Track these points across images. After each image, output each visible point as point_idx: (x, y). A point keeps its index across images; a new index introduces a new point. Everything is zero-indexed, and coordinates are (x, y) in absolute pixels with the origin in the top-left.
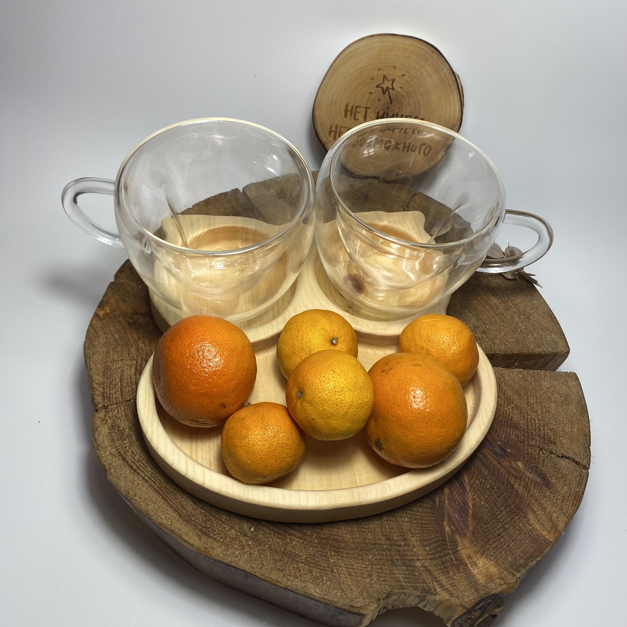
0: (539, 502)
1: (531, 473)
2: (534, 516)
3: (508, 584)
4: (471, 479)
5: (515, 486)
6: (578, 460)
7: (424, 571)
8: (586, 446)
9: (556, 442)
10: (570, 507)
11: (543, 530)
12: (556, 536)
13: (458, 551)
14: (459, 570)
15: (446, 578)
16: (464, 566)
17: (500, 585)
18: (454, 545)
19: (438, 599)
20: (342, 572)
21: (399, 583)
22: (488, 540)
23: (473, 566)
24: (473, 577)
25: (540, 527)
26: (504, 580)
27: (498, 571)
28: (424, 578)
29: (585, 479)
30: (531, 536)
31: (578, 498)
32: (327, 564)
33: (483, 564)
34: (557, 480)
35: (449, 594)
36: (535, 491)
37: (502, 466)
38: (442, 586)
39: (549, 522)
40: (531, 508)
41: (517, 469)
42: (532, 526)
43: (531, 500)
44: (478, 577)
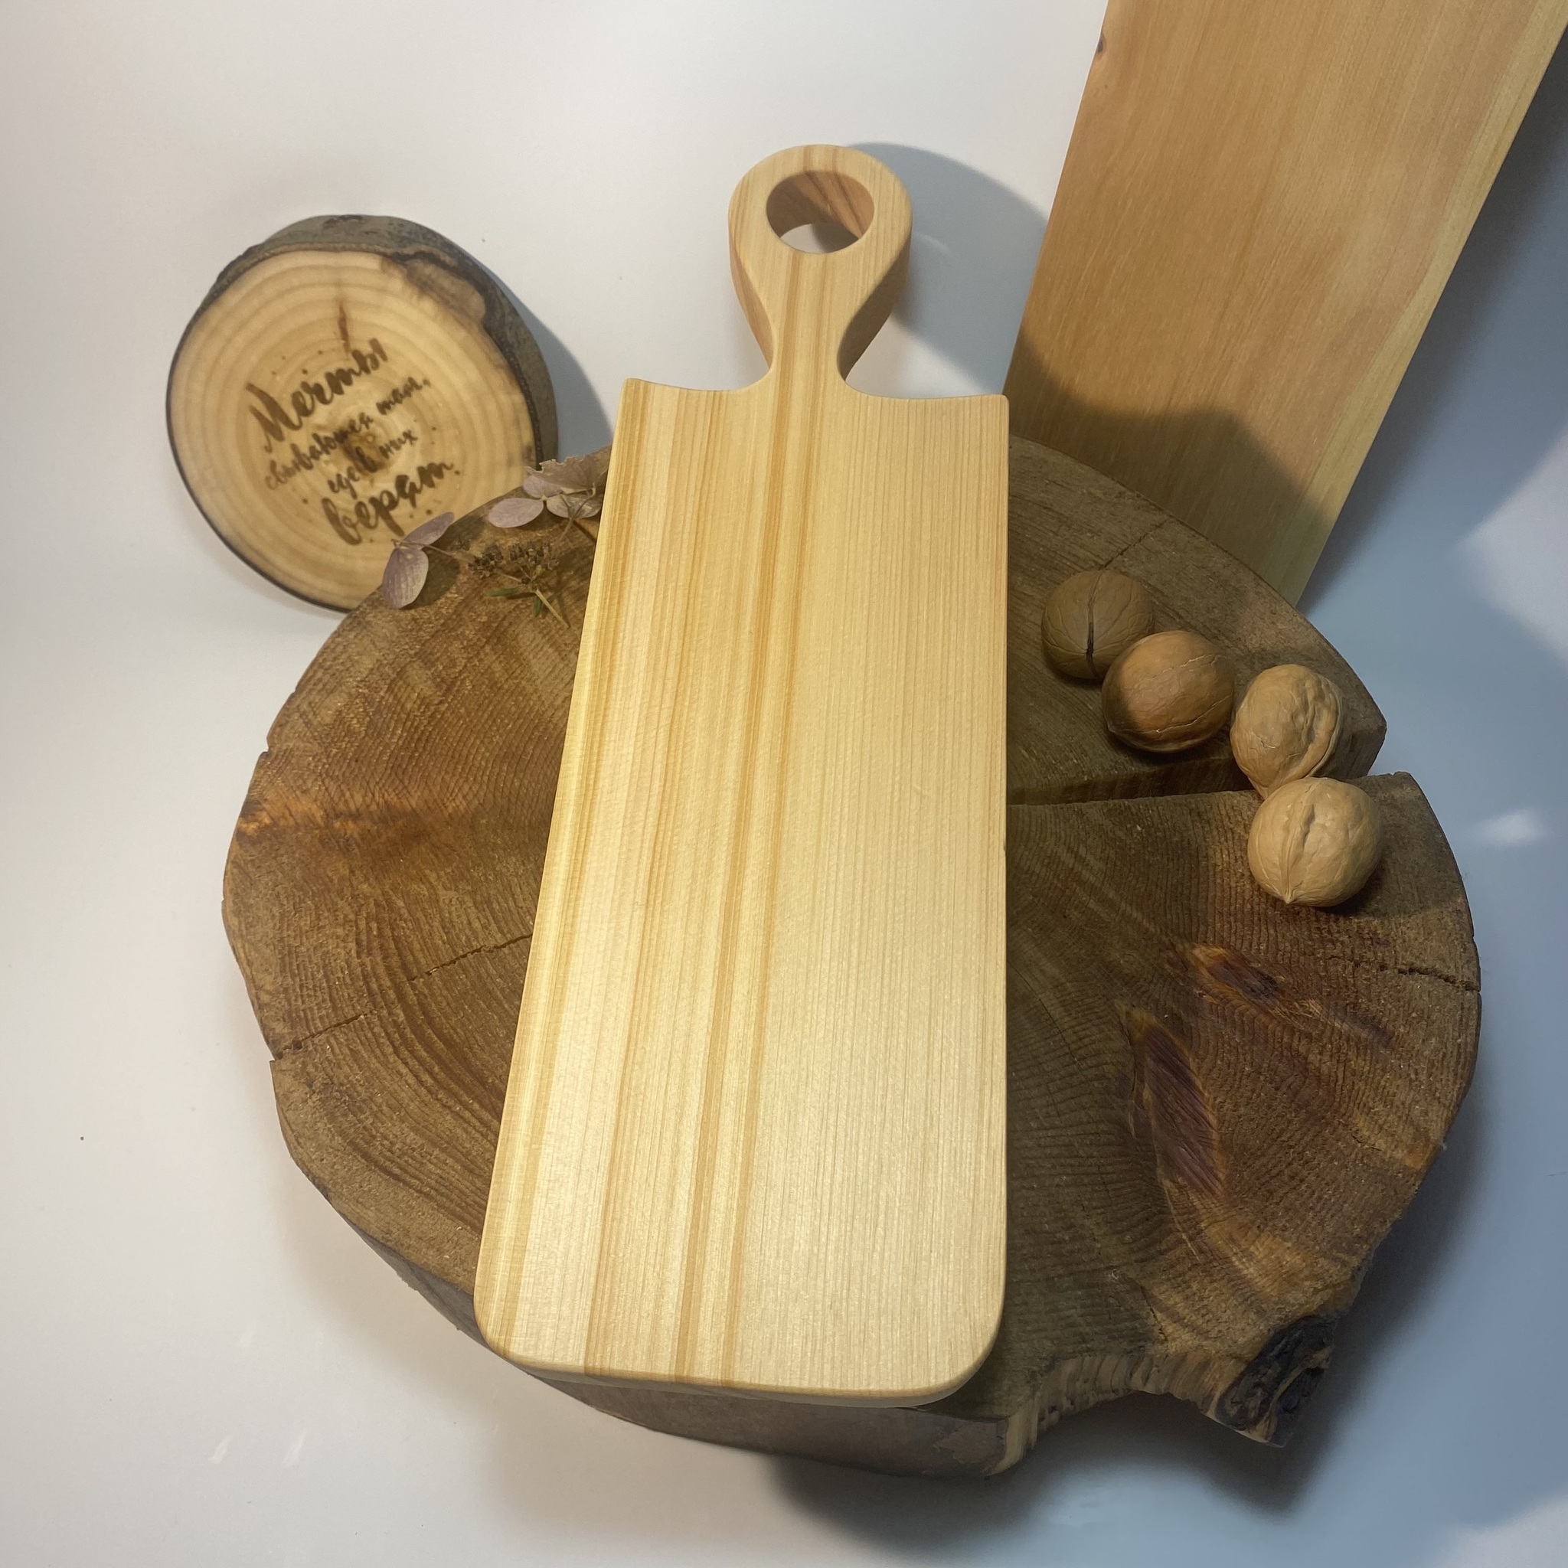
0: (1374, 1086)
1: (1343, 1021)
2: (1368, 1118)
3: (1334, 1286)
4: (1203, 1060)
5: (1311, 1058)
6: (1452, 972)
7: (1128, 1292)
8: (1465, 935)
9: (1391, 940)
10: (1450, 1083)
11: (1396, 1147)
12: (1427, 1155)
13: (1202, 1231)
14: (1211, 1275)
15: (1187, 1298)
16: (1224, 1264)
17: (1316, 1291)
18: (1189, 1220)
19: (1174, 1350)
21: (1073, 1329)
22: (1268, 1195)
23: (1244, 1260)
24: (1249, 1284)
25: (1386, 1142)
26: (1322, 1279)
27: (1304, 1261)
28: (1132, 1308)
29: (1474, 1012)
30: (1368, 1166)
31: (1466, 1058)
33: (1267, 1251)
34: (1407, 1026)
35: (1199, 1333)
36: (1360, 1061)
37: (1272, 1017)
38: (1178, 1320)
39: (1406, 1127)
40: (1358, 1101)
41: (1308, 1018)
42: (1366, 1143)
43: (1353, 1083)
44: (1260, 1284)
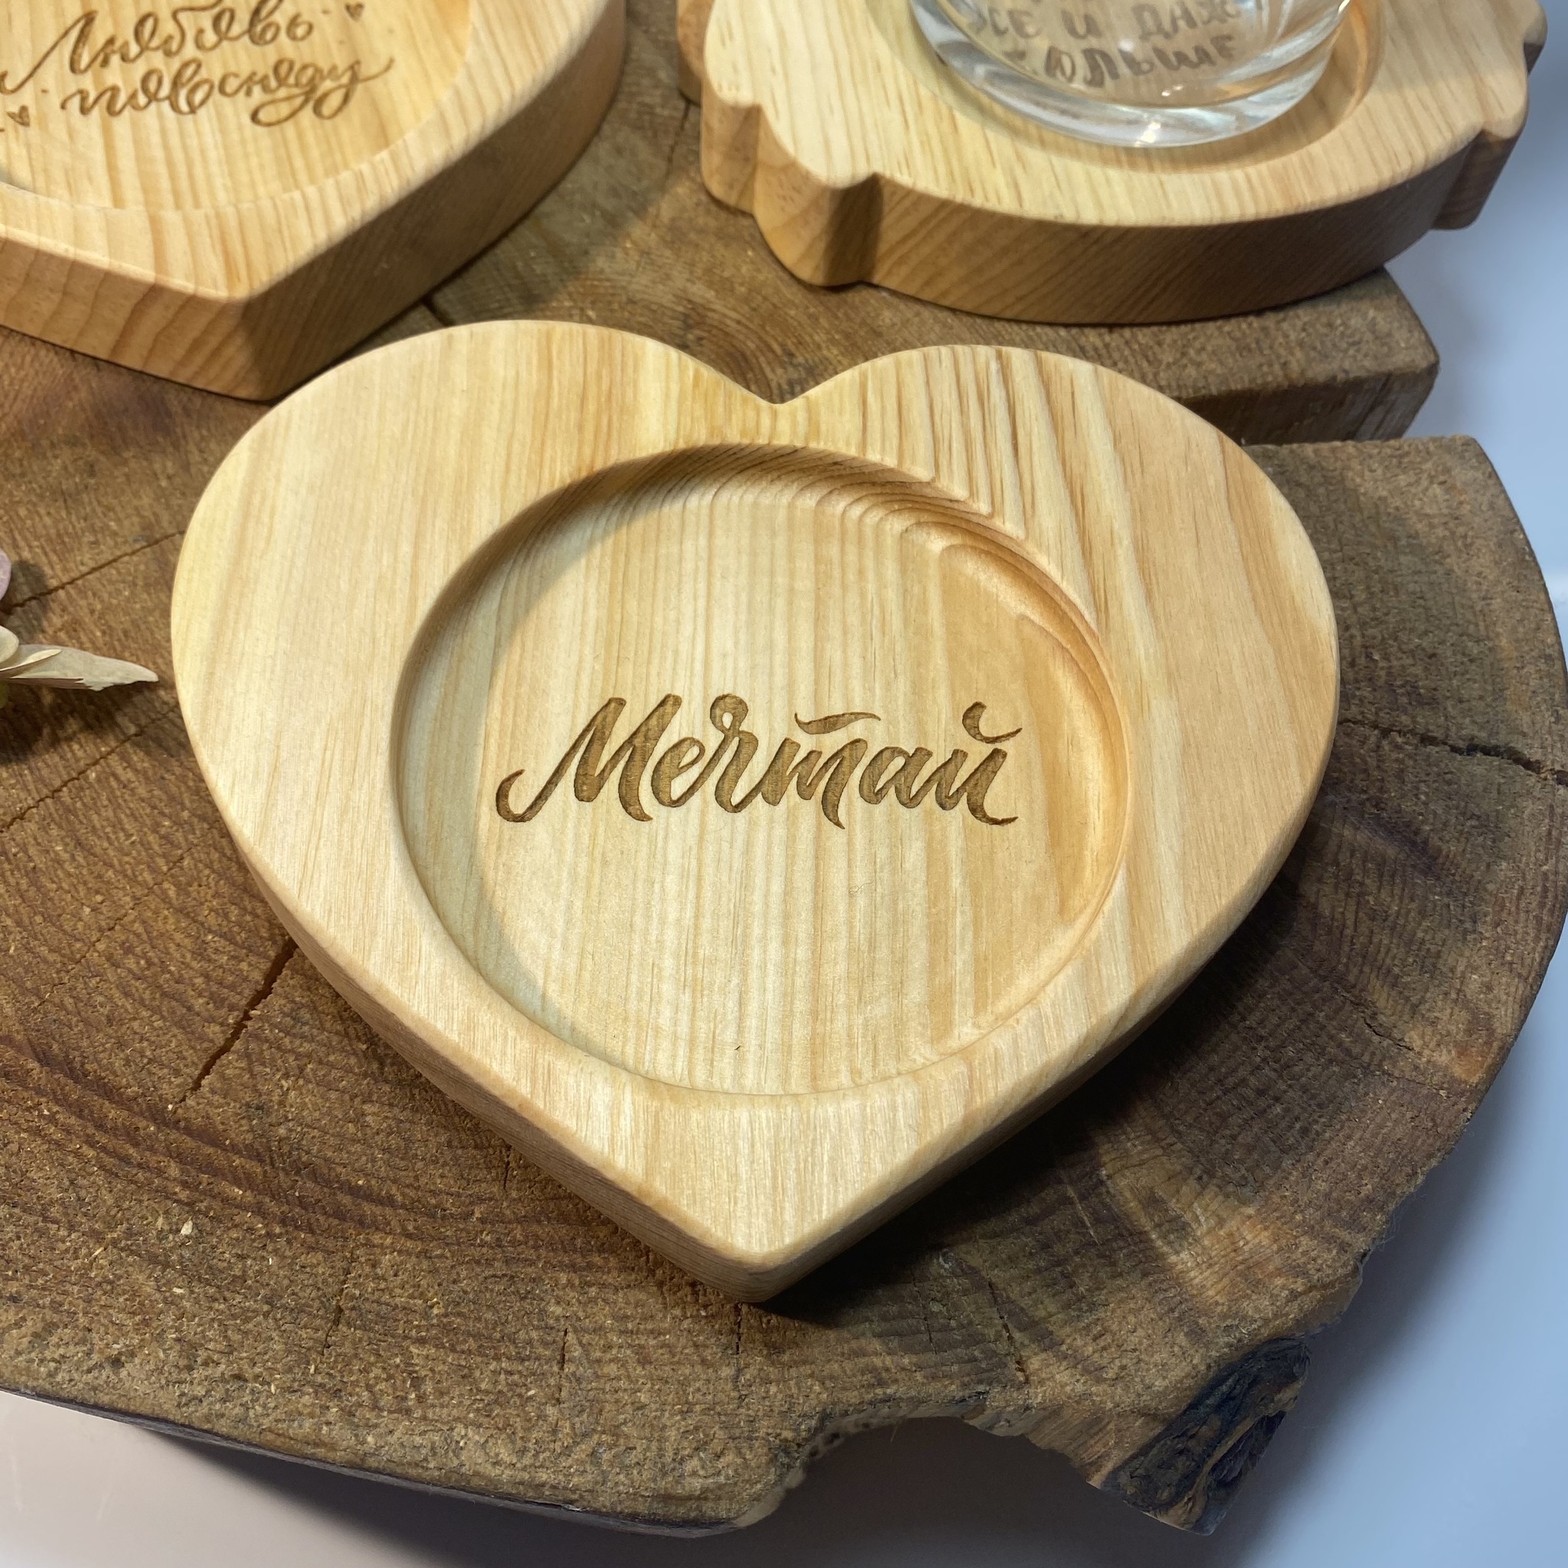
0: (1406, 937)
2: (1393, 993)
3: (1325, 1287)
6: (1534, 754)
7: (966, 1292)
8: (1557, 696)
9: (1440, 699)
10: (1529, 939)
11: (1439, 1044)
12: (1489, 1061)
13: (1102, 1183)
14: (1114, 1264)
15: (1067, 1306)
16: (1135, 1244)
17: (1294, 1296)
18: (1081, 1162)
19: (1039, 1400)
20: (608, 1356)
21: (862, 1361)
22: (1219, 1121)
23: (1172, 1237)
24: (1178, 1281)
25: (1422, 1037)
26: (1305, 1274)
27: (1275, 1241)
32: (537, 1328)
33: (1212, 1222)
34: (1462, 839)
35: (1086, 1371)
36: (1384, 896)
38: (1051, 1345)
40: (1379, 964)
42: (1389, 1037)
43: (1372, 932)
44: (1197, 1281)
